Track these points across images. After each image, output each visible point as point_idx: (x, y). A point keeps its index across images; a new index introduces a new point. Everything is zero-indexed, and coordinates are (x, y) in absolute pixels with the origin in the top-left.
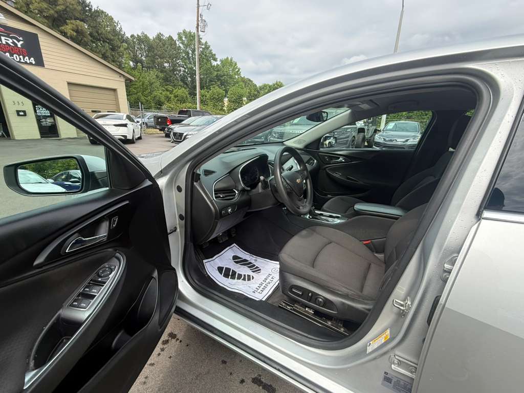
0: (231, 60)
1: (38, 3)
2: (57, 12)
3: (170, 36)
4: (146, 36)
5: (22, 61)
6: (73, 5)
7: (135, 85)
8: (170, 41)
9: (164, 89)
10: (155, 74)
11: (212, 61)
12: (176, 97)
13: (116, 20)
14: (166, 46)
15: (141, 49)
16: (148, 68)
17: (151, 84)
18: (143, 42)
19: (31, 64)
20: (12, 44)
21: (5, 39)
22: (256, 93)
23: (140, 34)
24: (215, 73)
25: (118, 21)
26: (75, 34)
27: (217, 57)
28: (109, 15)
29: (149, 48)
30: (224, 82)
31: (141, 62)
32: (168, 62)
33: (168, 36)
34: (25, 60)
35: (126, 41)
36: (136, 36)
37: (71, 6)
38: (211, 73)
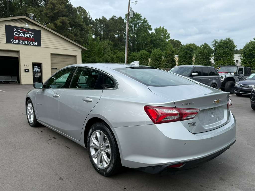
0: (163, 28)
1: (46, 11)
2: (54, 14)
3: (120, 17)
4: (105, 19)
5: (32, 44)
6: (62, 9)
7: (94, 50)
8: (120, 20)
9: (113, 52)
10: (108, 43)
11: (148, 30)
12: (117, 57)
13: (87, 11)
14: (117, 23)
15: (101, 27)
16: (104, 39)
17: (104, 49)
18: (102, 22)
19: (35, 45)
20: (29, 37)
21: (26, 35)
22: (171, 53)
23: (101, 18)
24: (150, 39)
25: (89, 12)
26: (61, 24)
27: (152, 27)
28: (84, 9)
29: (106, 26)
30: (156, 45)
31: (100, 35)
32: (118, 34)
33: (119, 17)
34: (33, 44)
35: (92, 23)
36: (99, 19)
37: (62, 10)
38: (147, 39)
